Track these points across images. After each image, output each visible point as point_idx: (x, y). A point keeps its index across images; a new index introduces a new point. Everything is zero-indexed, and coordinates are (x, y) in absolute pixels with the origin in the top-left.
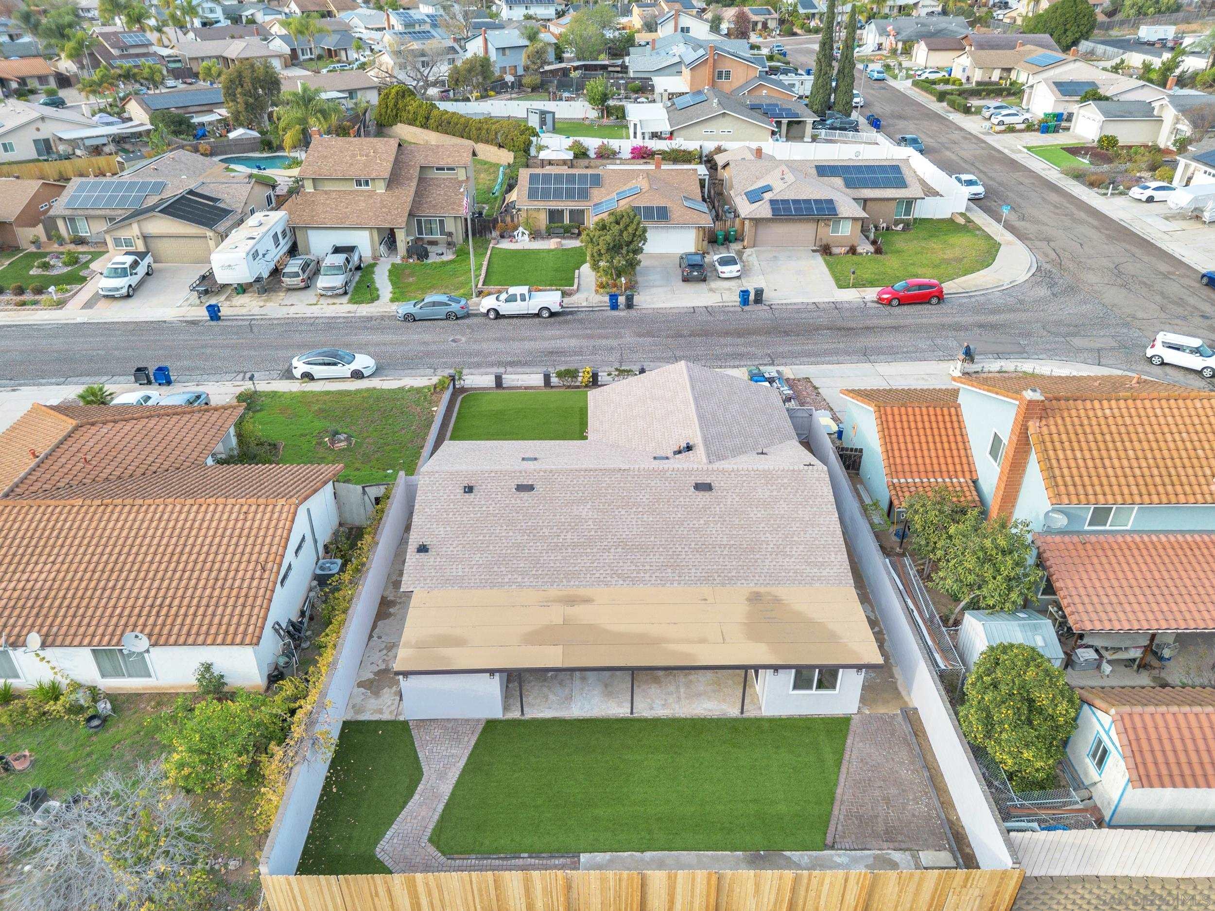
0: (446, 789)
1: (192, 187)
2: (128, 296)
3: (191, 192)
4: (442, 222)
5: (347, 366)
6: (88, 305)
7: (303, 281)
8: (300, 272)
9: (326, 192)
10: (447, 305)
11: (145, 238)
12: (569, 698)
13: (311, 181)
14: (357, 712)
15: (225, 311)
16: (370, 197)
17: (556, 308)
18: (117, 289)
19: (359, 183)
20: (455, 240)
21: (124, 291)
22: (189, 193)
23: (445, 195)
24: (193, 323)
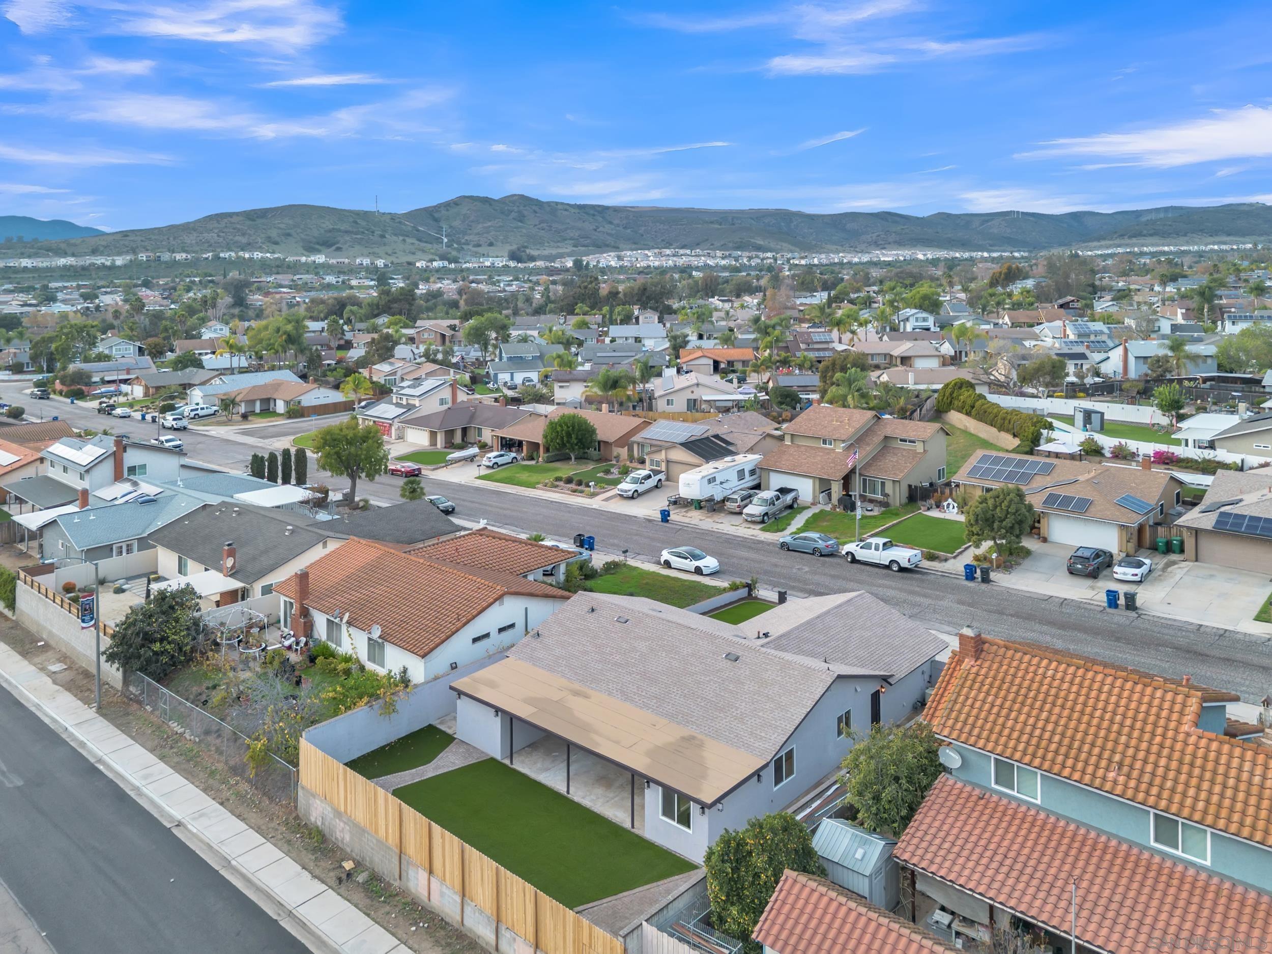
0: (430, 774)
1: (719, 433)
2: (632, 498)
3: (717, 436)
4: (883, 484)
5: (694, 562)
6: (607, 500)
7: (739, 506)
8: (739, 500)
9: (799, 446)
10: (815, 541)
11: (668, 462)
12: (547, 770)
13: (790, 436)
14: (441, 723)
15: (673, 517)
16: (828, 454)
17: (905, 564)
18: (626, 491)
19: (825, 442)
20: (891, 501)
21: (630, 493)
22: (714, 436)
23: (897, 462)
24: (650, 521)
